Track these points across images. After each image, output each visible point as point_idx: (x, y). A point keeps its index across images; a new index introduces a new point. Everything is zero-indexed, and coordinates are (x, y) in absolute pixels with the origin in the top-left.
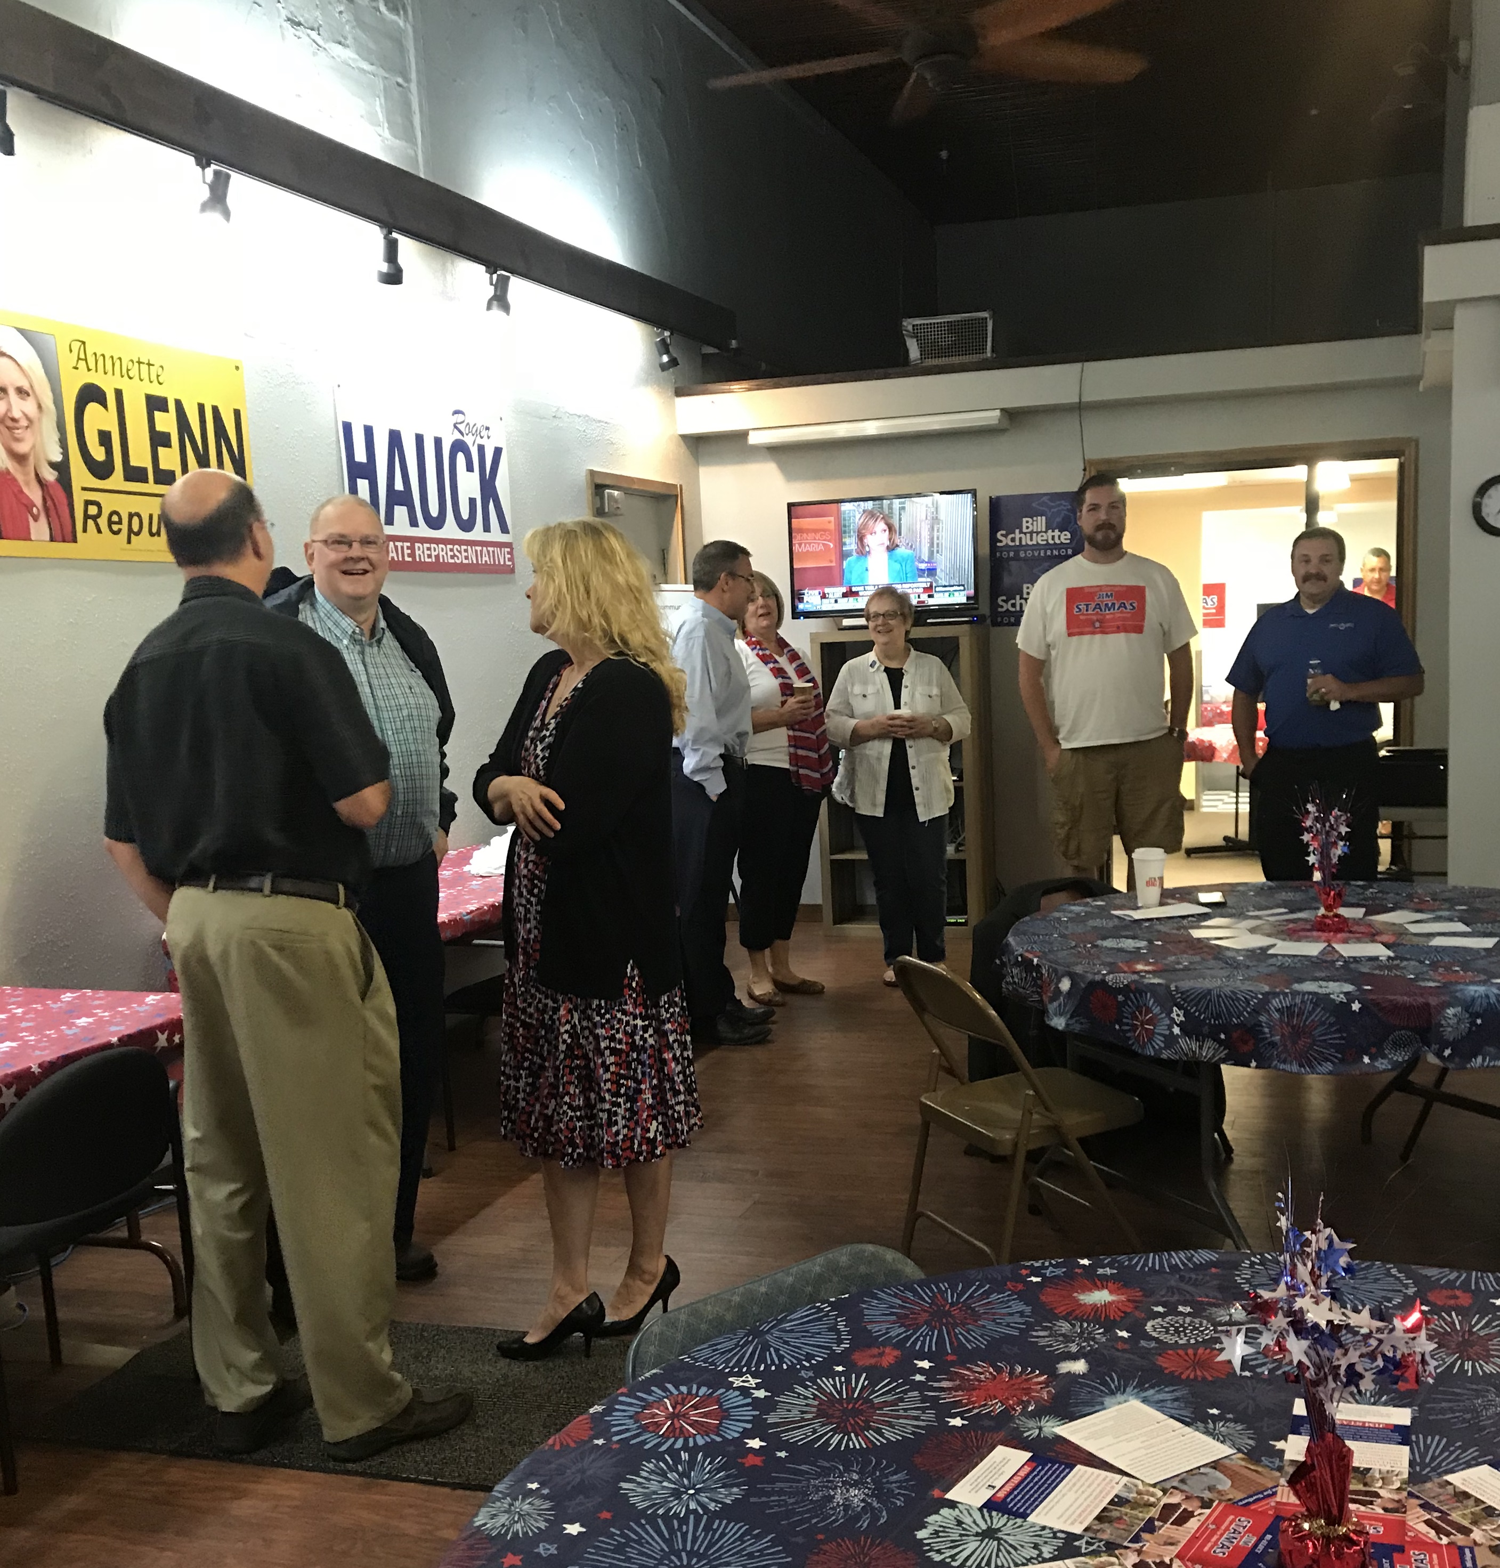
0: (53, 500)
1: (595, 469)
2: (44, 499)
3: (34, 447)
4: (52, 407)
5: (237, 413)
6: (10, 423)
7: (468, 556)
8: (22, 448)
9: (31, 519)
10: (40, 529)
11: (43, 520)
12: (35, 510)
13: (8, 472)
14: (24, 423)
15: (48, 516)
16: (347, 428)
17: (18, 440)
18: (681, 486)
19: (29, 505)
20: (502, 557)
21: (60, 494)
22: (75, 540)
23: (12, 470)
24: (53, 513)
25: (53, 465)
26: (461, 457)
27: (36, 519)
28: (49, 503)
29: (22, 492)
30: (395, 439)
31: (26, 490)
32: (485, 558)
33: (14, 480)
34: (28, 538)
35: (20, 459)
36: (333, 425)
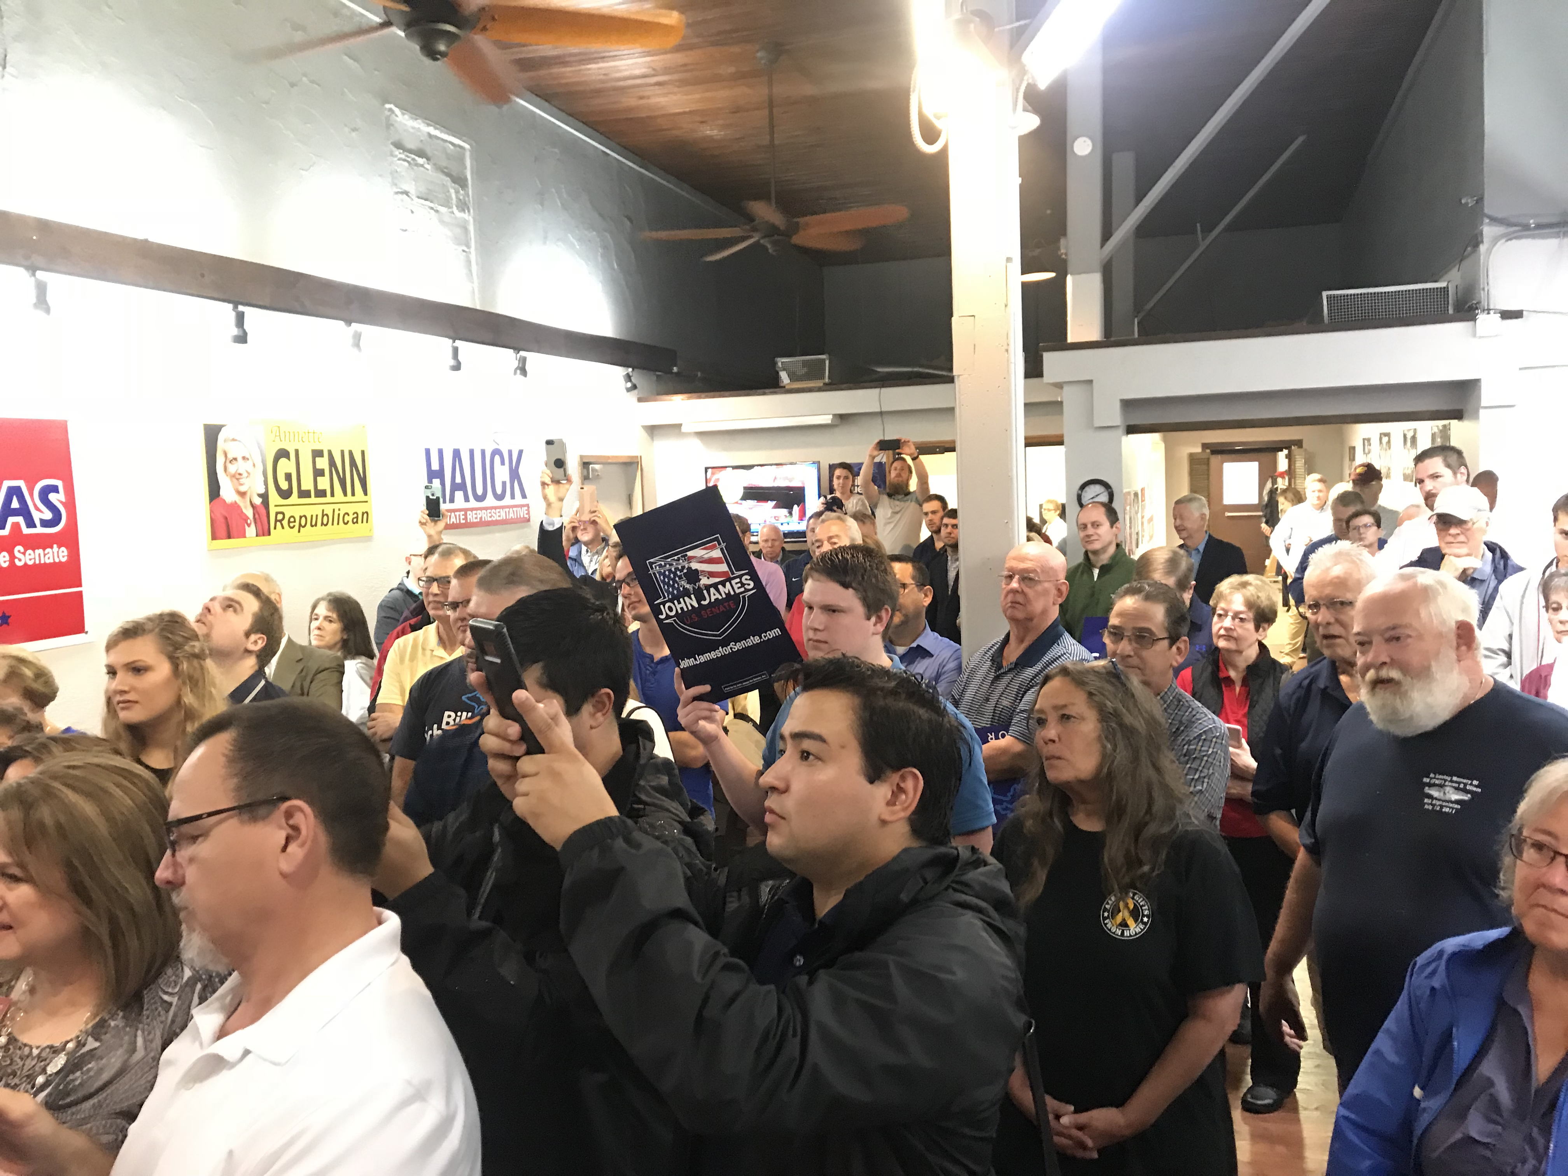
0: (258, 513)
1: (583, 454)
2: (254, 514)
3: (250, 487)
4: (261, 464)
5: (363, 453)
6: (238, 476)
7: (502, 515)
8: (242, 489)
9: (246, 526)
10: (251, 531)
11: (253, 526)
12: (248, 521)
13: (235, 502)
14: (245, 475)
15: (255, 523)
16: (428, 452)
17: (242, 485)
18: (641, 456)
19: (245, 519)
20: (522, 513)
21: (263, 511)
22: (269, 534)
23: (238, 502)
24: (258, 521)
25: (260, 495)
26: (497, 458)
27: (249, 525)
28: (257, 516)
29: (242, 513)
30: (457, 454)
31: (244, 511)
32: (511, 515)
33: (239, 507)
34: (245, 537)
35: (242, 494)
36: (420, 451)
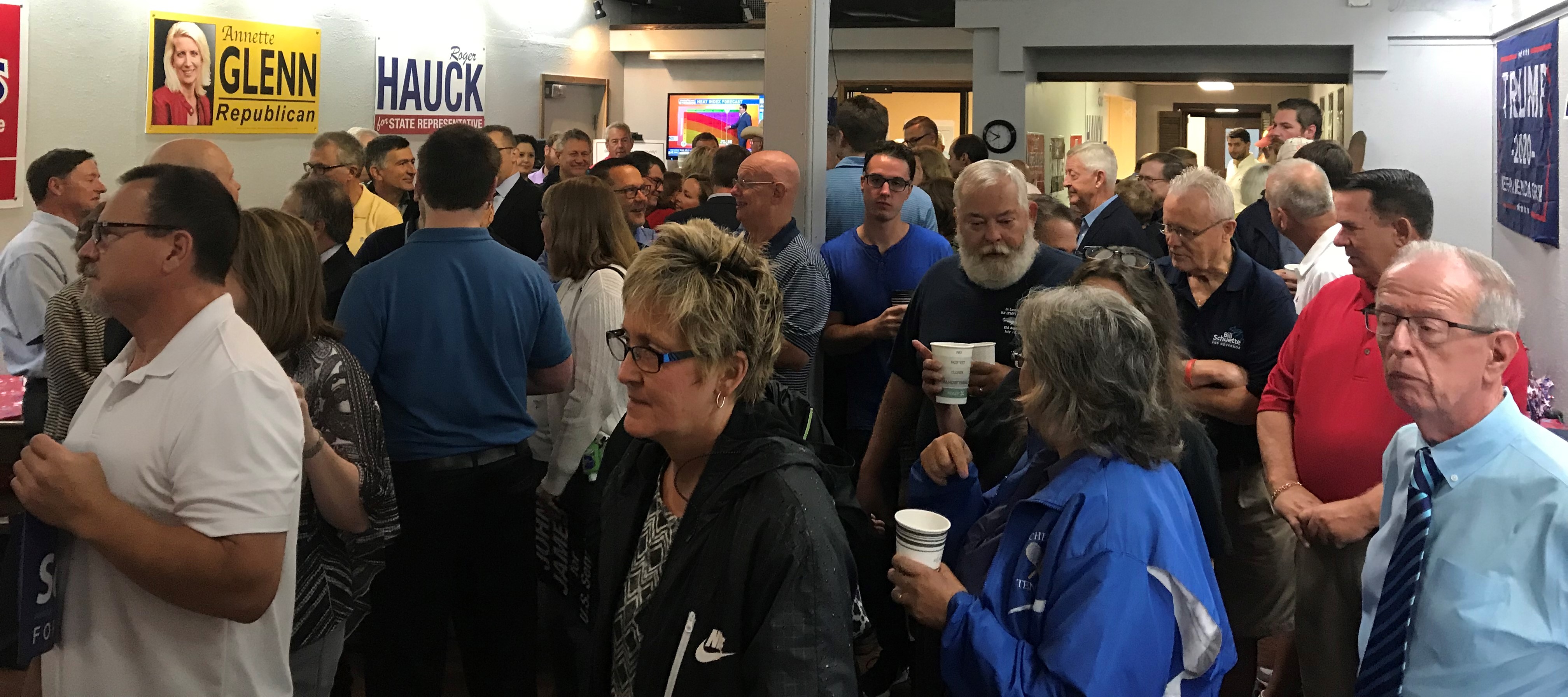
0: (202, 104)
1: (546, 73)
2: (197, 106)
3: (196, 79)
4: (209, 60)
5: (314, 56)
6: (184, 69)
8: (188, 80)
9: (188, 115)
10: (193, 119)
11: (195, 116)
12: (191, 110)
13: (180, 92)
14: (192, 68)
15: (198, 113)
16: (382, 60)
17: (188, 76)
18: (608, 80)
19: (188, 108)
21: (207, 103)
22: (211, 124)
23: (182, 92)
24: (201, 111)
25: (205, 88)
26: (454, 72)
27: (191, 114)
28: (200, 106)
29: (186, 102)
30: (412, 64)
31: (188, 101)
33: (183, 96)
34: (186, 124)
35: (187, 85)
36: (373, 59)
